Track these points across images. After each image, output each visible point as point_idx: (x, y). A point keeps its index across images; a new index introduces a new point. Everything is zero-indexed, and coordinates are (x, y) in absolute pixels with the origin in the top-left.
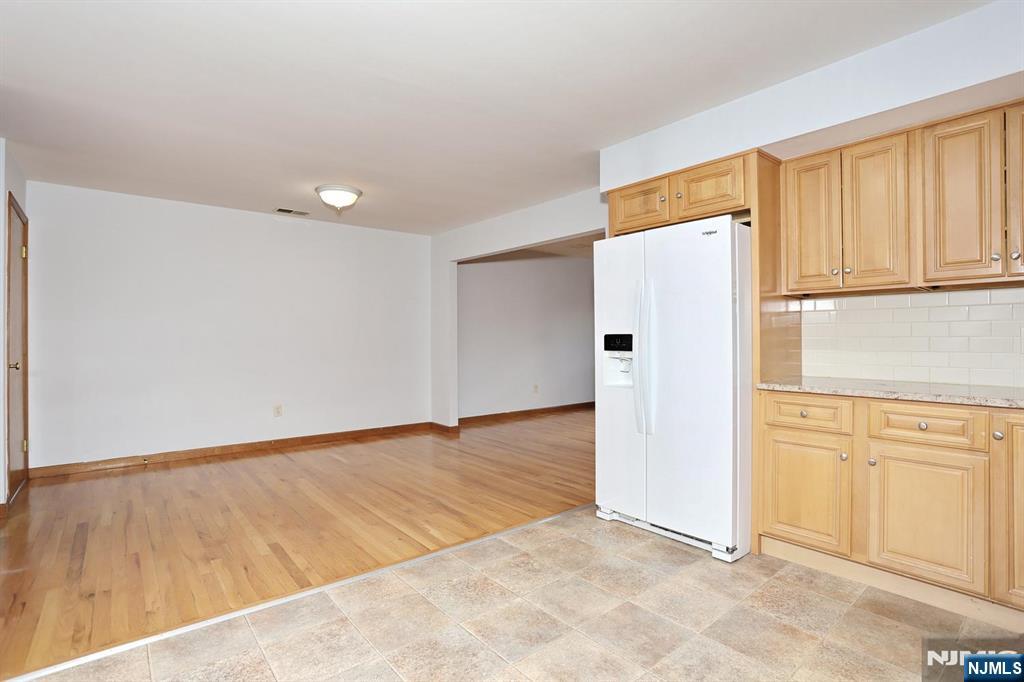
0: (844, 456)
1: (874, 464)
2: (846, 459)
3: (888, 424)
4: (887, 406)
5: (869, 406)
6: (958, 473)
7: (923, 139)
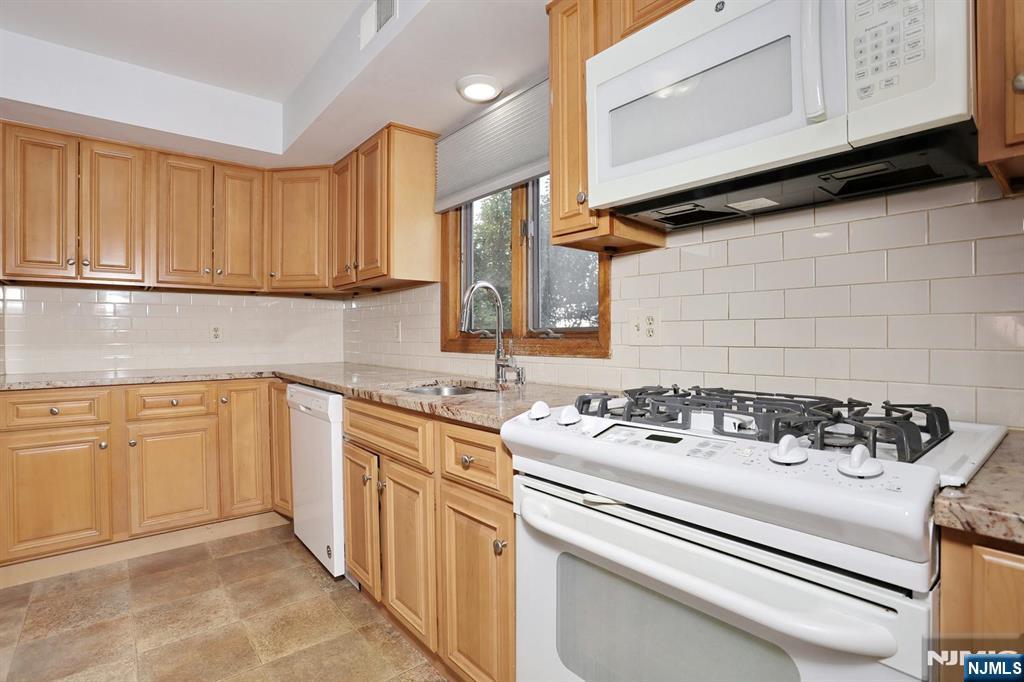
0: (103, 444)
1: (135, 444)
2: (106, 447)
3: (145, 406)
4: (143, 390)
5: (127, 392)
6: (198, 435)
7: (158, 161)
